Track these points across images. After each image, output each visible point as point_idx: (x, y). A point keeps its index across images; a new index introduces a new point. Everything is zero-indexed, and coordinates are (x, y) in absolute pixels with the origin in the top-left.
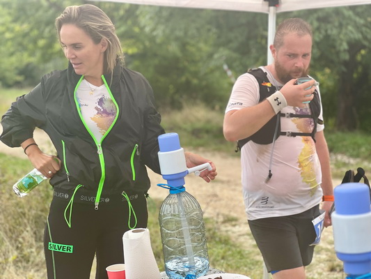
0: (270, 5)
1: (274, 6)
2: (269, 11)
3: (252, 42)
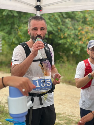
0: (37, 10)
1: (39, 10)
2: (37, 13)
3: (13, 30)
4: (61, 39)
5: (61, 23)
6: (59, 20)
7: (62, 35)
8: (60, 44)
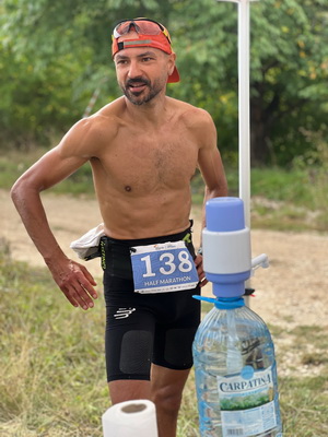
4: (308, 82)
5: (308, 27)
6: (302, 18)
7: (311, 69)
8: (304, 101)
